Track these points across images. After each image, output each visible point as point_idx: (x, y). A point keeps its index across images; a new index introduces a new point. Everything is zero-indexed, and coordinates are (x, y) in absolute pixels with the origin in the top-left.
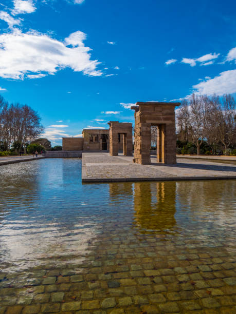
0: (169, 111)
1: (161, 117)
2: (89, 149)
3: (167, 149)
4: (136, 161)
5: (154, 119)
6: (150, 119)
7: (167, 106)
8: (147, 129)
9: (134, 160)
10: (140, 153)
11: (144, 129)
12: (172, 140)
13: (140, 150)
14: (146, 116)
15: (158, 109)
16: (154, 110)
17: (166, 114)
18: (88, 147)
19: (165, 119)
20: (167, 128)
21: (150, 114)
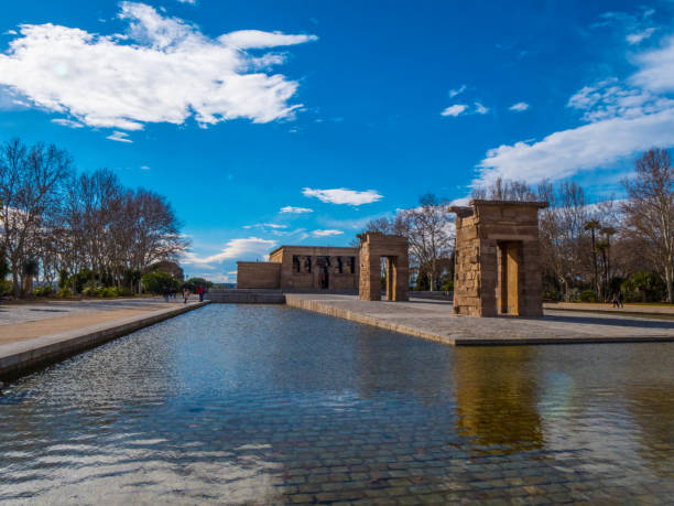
0: (527, 218)
1: (515, 228)
2: (293, 287)
3: (526, 288)
4: (462, 310)
5: (502, 232)
6: (495, 232)
7: (524, 209)
8: (489, 250)
9: (457, 310)
10: (479, 296)
11: (485, 249)
12: (534, 271)
13: (479, 290)
14: (488, 226)
15: (509, 213)
16: (502, 216)
17: (523, 223)
18: (290, 283)
19: (523, 232)
20: (525, 249)
21: (495, 222)
